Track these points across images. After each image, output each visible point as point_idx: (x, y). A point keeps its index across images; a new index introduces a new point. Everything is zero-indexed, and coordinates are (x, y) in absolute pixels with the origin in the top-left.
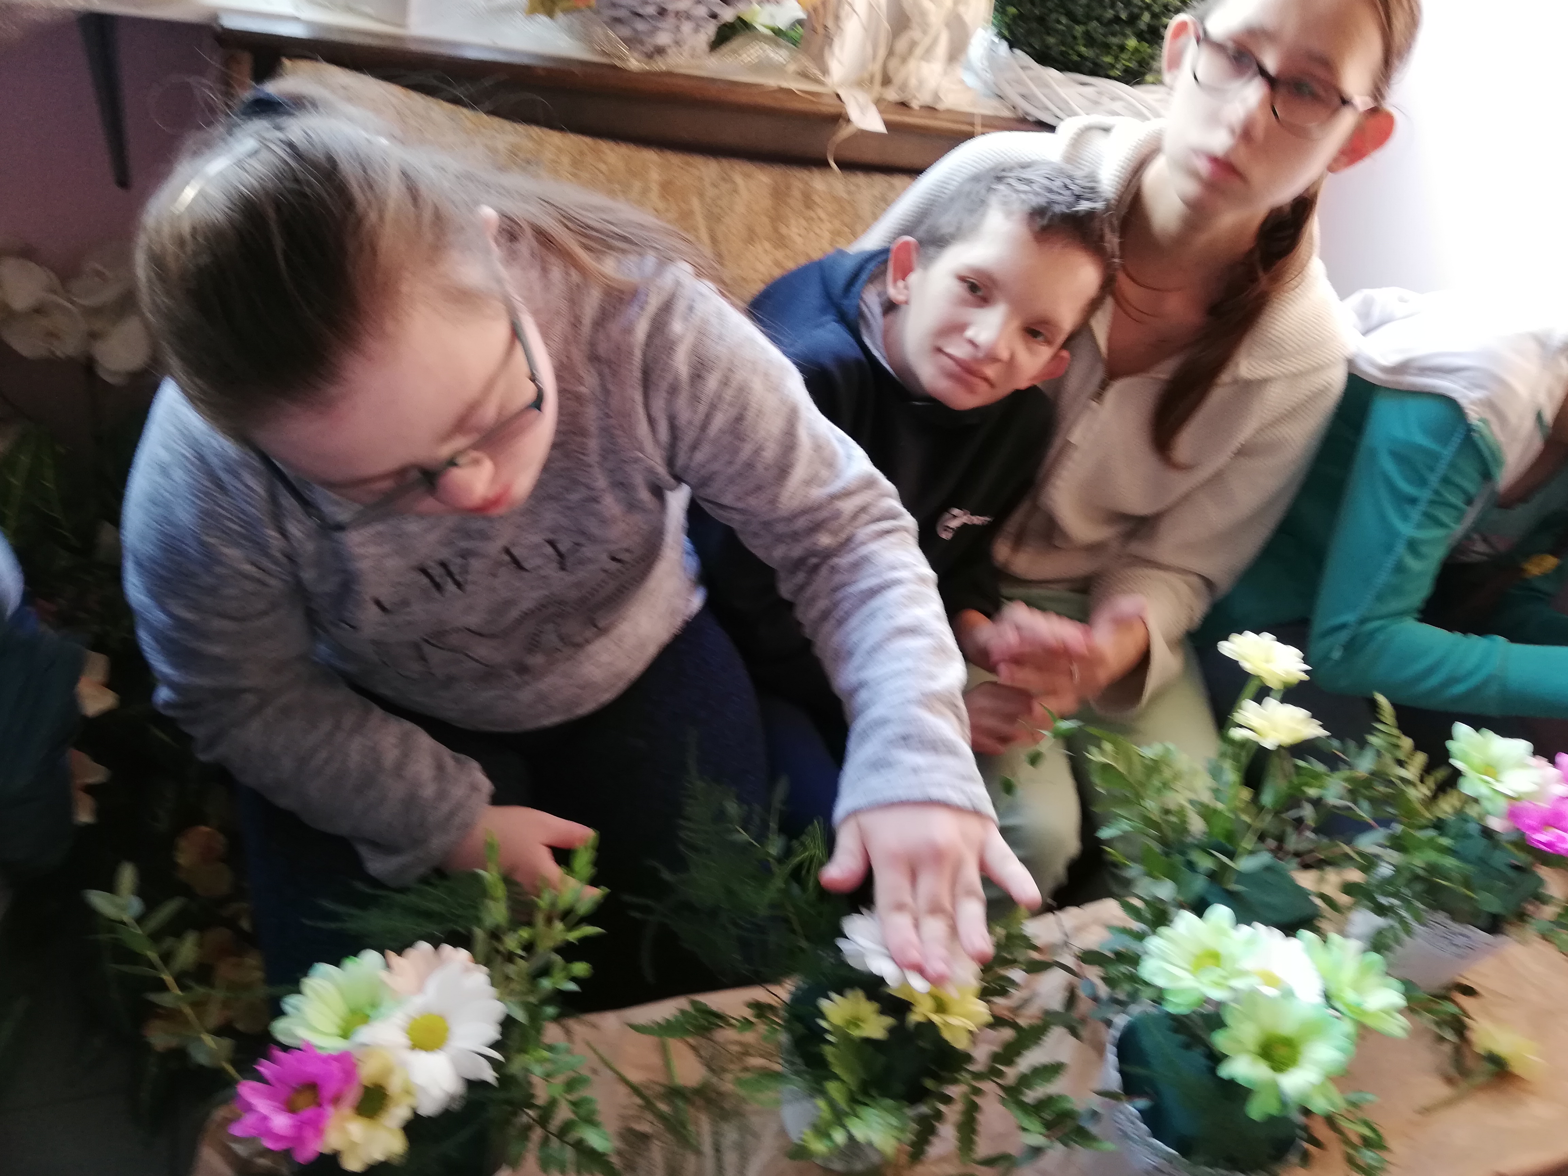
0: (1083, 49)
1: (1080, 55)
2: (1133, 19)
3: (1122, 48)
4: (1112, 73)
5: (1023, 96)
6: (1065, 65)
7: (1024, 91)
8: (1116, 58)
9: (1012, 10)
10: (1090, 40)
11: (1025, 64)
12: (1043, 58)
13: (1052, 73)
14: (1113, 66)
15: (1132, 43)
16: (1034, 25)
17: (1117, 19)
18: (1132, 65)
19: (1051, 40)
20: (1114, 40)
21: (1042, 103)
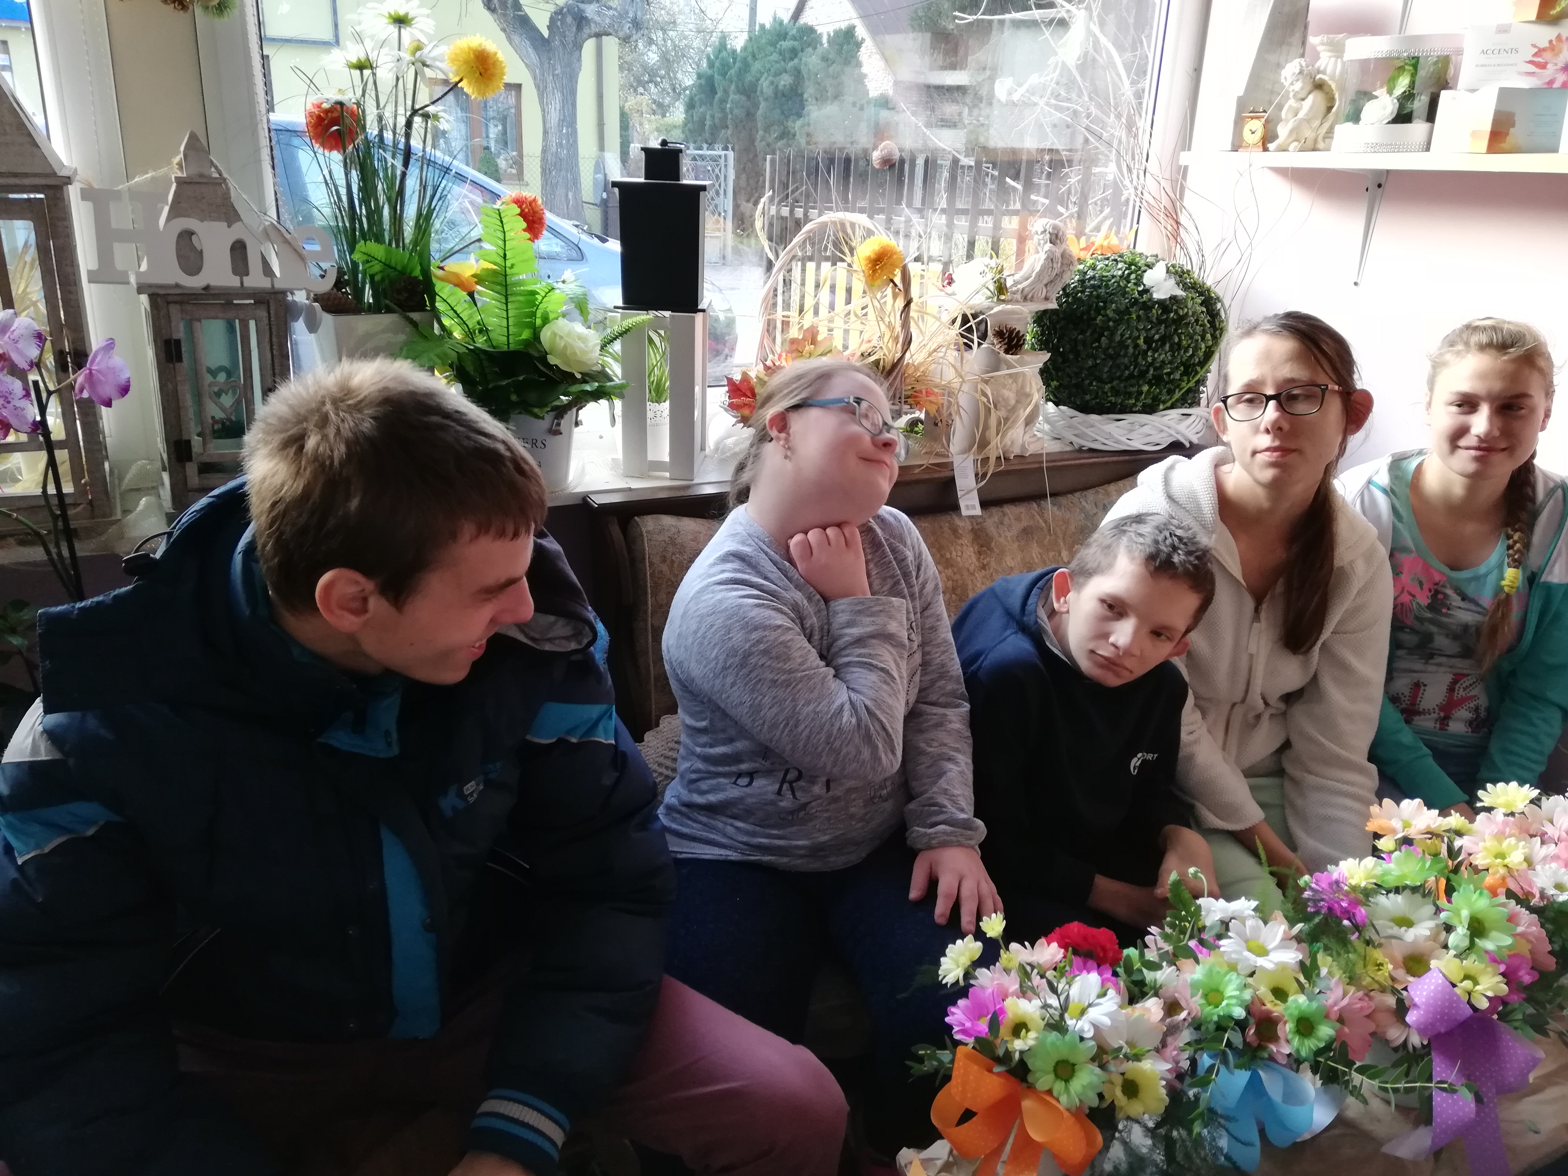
0: (1113, 399)
1: (1110, 402)
2: (1143, 374)
3: (1140, 393)
4: (1134, 409)
6: (1101, 410)
7: (1076, 432)
8: (1137, 400)
9: (1054, 383)
10: (1116, 392)
11: (1073, 416)
12: (1085, 409)
13: (1094, 417)
14: (1135, 405)
15: (1145, 388)
16: (1074, 390)
17: (1131, 376)
18: (1149, 401)
19: (1088, 397)
20: (1134, 389)
21: (1091, 436)
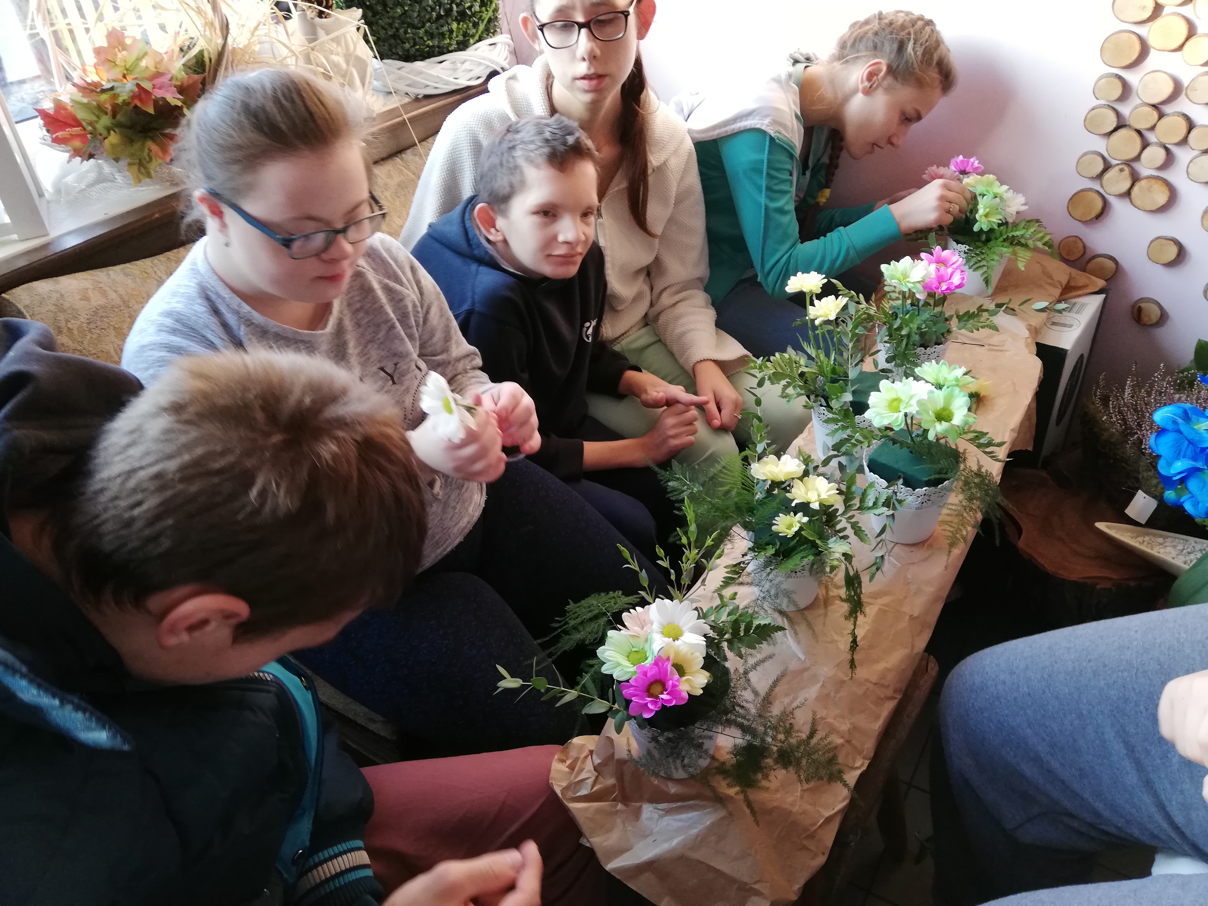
0: (430, 42)
3: (451, 31)
4: (450, 49)
5: (408, 85)
6: (424, 56)
8: (451, 38)
10: (430, 35)
11: (399, 67)
12: (408, 58)
13: (418, 64)
14: (450, 44)
15: (454, 26)
19: (407, 46)
20: (445, 28)
21: (422, 83)
